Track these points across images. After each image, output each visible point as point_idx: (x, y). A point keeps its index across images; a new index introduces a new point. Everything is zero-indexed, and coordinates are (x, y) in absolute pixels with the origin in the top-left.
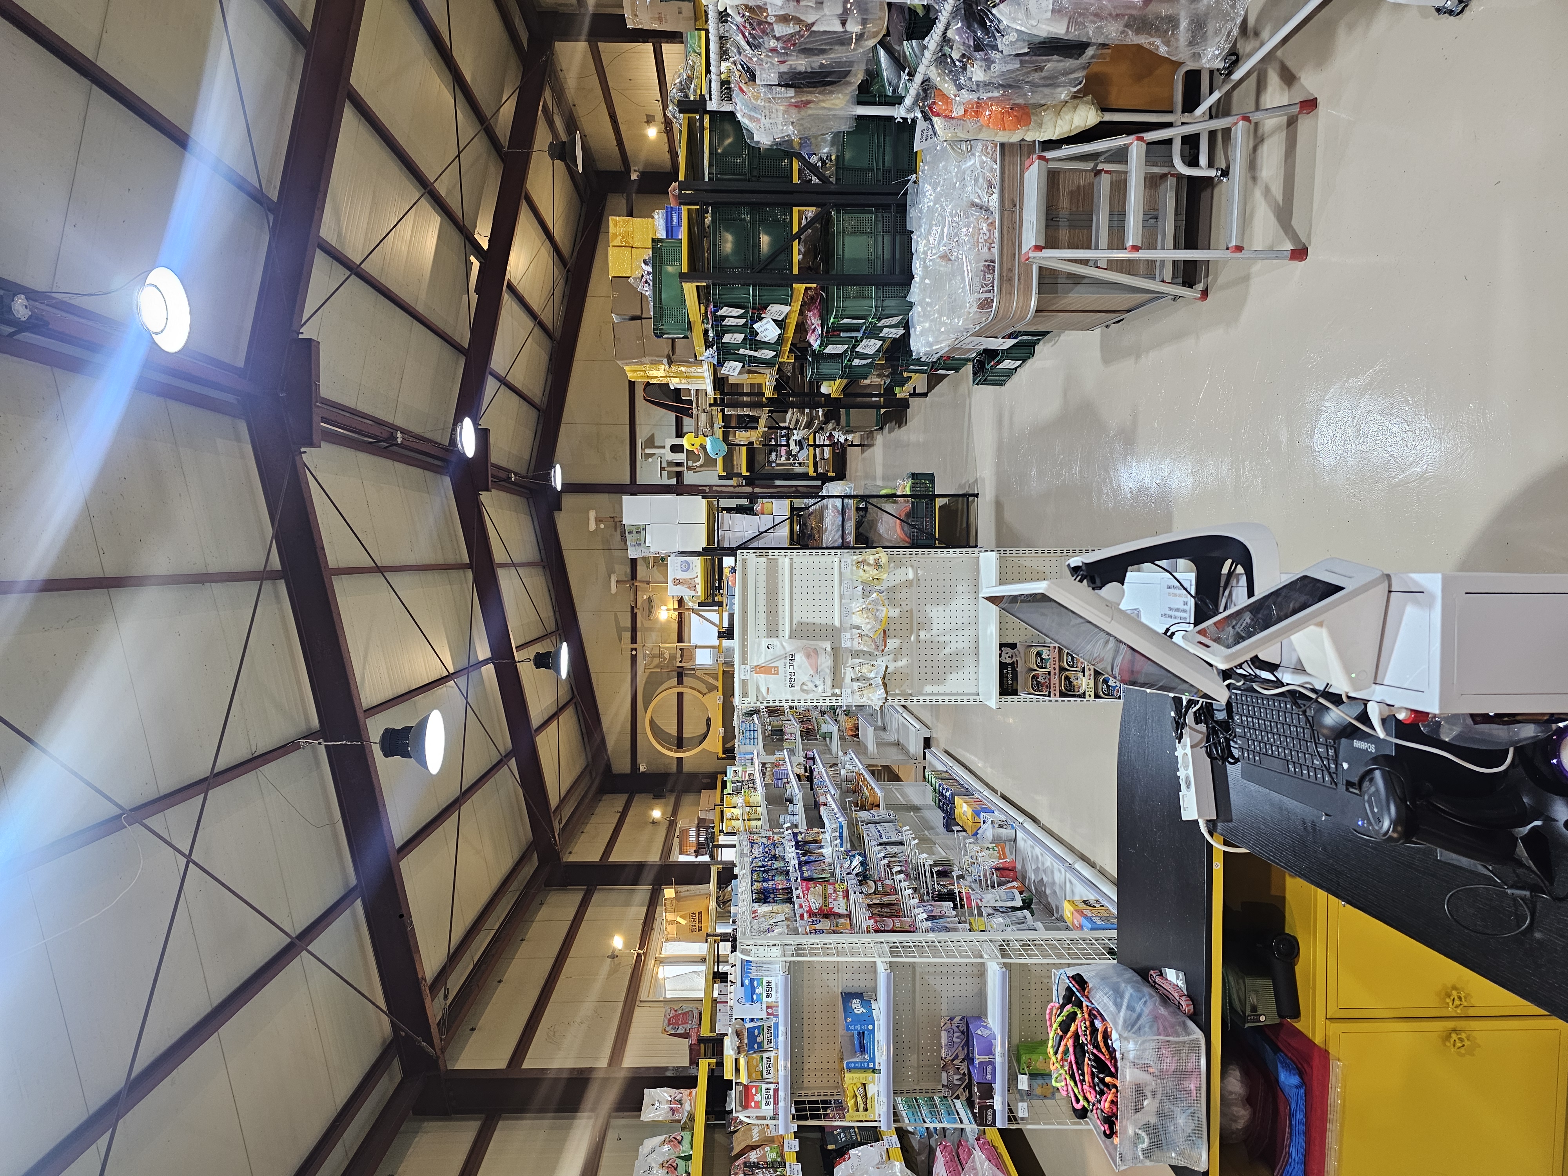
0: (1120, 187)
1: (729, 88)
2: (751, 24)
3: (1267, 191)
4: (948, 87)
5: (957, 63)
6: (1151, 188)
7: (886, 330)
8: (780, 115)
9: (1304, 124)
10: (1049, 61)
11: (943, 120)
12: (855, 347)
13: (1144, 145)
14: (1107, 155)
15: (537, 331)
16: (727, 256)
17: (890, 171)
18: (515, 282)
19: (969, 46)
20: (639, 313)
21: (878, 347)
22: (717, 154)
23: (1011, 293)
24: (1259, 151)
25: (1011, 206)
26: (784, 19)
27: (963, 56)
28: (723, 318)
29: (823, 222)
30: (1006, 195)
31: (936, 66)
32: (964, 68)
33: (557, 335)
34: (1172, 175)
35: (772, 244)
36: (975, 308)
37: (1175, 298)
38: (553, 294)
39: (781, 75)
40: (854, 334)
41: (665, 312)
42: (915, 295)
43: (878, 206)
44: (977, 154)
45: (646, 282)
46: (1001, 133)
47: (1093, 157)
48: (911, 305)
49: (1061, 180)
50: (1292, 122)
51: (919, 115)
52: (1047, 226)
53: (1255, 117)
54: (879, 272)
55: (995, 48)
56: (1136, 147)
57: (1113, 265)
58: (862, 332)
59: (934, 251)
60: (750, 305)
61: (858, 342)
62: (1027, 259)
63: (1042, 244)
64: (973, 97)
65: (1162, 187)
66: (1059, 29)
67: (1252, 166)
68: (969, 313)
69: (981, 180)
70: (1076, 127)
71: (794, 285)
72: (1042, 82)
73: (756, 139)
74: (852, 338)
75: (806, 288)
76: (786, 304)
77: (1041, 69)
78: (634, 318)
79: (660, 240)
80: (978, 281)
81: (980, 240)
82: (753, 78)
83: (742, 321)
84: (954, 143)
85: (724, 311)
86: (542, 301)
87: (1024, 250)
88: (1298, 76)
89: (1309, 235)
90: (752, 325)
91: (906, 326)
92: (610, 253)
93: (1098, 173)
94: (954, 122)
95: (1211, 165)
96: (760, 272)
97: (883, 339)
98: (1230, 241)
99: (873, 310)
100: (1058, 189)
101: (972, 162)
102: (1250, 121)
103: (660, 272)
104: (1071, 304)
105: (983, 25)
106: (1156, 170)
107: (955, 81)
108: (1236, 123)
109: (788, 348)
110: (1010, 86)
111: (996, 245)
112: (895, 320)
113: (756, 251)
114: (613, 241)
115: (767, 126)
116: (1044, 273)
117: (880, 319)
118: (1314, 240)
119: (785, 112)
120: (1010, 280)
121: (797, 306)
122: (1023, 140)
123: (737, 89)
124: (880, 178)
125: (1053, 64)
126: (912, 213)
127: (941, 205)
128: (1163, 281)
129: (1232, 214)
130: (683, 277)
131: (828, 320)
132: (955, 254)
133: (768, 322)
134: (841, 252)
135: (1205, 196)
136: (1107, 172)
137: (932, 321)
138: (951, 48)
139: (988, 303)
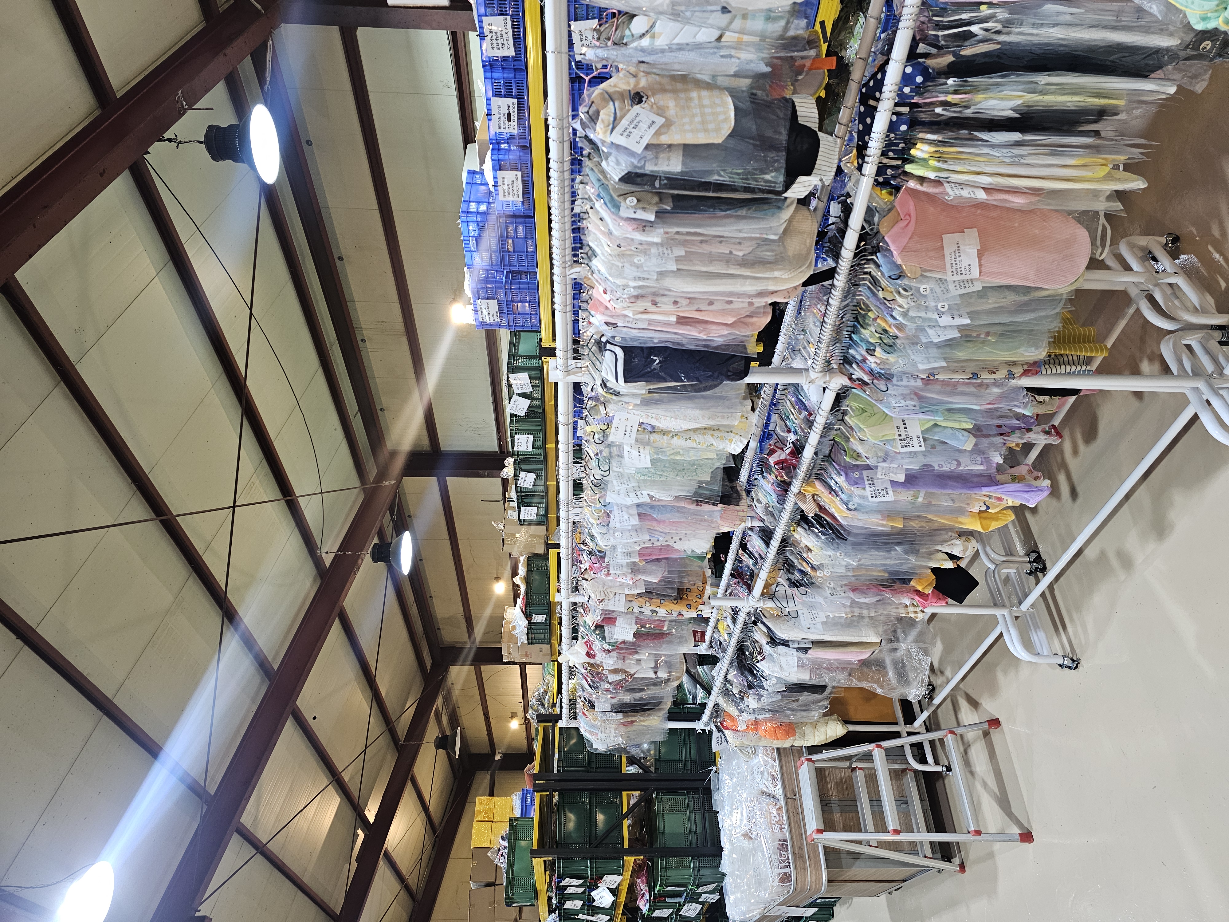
0: (872, 778)
1: (576, 712)
2: (591, 674)
3: (985, 785)
4: (732, 710)
5: (737, 695)
6: (896, 780)
7: (704, 896)
8: (613, 731)
9: (995, 735)
10: (801, 696)
11: (732, 732)
12: (679, 910)
13: (883, 751)
14: (857, 757)
15: (403, 894)
16: (570, 833)
17: (696, 762)
18: (390, 850)
19: (744, 686)
20: (493, 880)
21: (698, 910)
22: (564, 752)
23: (804, 869)
24: (969, 754)
25: (792, 795)
26: (615, 671)
27: (740, 691)
28: (565, 887)
29: (646, 803)
30: (787, 786)
31: (722, 696)
32: (742, 699)
33: (419, 896)
34: (910, 770)
35: (606, 822)
36: (777, 882)
37: (939, 871)
38: (421, 859)
39: (613, 705)
40: (677, 900)
41: (516, 883)
42: (726, 866)
43: (689, 790)
44: (760, 755)
45: (502, 855)
46: (775, 742)
47: (849, 758)
48: (724, 875)
49: (827, 775)
50: (986, 734)
51: (714, 729)
52: (823, 810)
53: (959, 731)
54: (694, 845)
55: (762, 687)
56: (877, 751)
57: (881, 845)
58: (684, 897)
59: (737, 831)
60: (589, 876)
61: (681, 906)
62: (813, 840)
63: (822, 827)
64: (752, 717)
65: (905, 779)
66: (804, 677)
67: (967, 763)
68: (773, 886)
69: (766, 774)
70: (830, 737)
71: (625, 858)
72: (799, 708)
73: (594, 747)
74: (676, 903)
75: (635, 860)
76: (619, 875)
77: (797, 700)
78: (488, 885)
79: (516, 819)
80: (775, 858)
81: (773, 822)
82: (592, 706)
83: (581, 890)
84: (742, 748)
85: (567, 882)
86: (410, 866)
87: (809, 833)
88: (980, 702)
89: (1029, 822)
90: (590, 893)
91: (721, 891)
92: (474, 827)
93: (854, 769)
94: (740, 733)
95: (937, 762)
96: (596, 847)
97: (703, 904)
98: (969, 826)
99: (692, 879)
100: (826, 780)
101: (757, 760)
102: (956, 734)
103: (515, 847)
104: (855, 875)
105: (752, 673)
106: (897, 766)
107: (737, 707)
108: (946, 736)
109: (621, 912)
110: (777, 711)
111: (786, 826)
112: (711, 887)
113: (594, 828)
114: (477, 816)
115: (603, 738)
116: (828, 850)
117: (698, 887)
118: (1034, 827)
119: (616, 729)
120: (802, 857)
121: (628, 875)
122: (793, 746)
123: (581, 714)
124: (689, 767)
125: (805, 697)
126: (716, 797)
127: (738, 793)
128: (925, 857)
129: (964, 805)
130: (534, 853)
131: (655, 887)
132: (754, 833)
133: (604, 890)
134: (662, 828)
135: (939, 785)
136: (860, 769)
137: (742, 892)
138: (732, 685)
139: (787, 878)
